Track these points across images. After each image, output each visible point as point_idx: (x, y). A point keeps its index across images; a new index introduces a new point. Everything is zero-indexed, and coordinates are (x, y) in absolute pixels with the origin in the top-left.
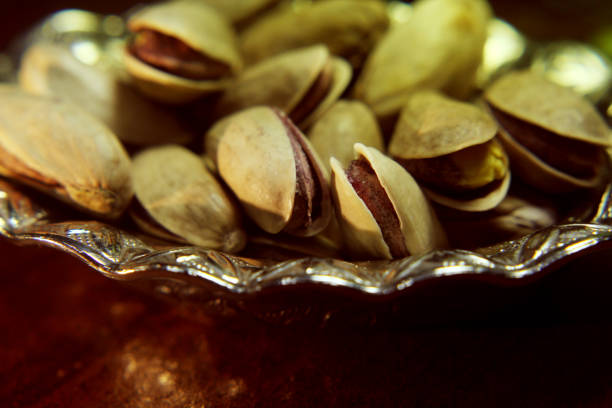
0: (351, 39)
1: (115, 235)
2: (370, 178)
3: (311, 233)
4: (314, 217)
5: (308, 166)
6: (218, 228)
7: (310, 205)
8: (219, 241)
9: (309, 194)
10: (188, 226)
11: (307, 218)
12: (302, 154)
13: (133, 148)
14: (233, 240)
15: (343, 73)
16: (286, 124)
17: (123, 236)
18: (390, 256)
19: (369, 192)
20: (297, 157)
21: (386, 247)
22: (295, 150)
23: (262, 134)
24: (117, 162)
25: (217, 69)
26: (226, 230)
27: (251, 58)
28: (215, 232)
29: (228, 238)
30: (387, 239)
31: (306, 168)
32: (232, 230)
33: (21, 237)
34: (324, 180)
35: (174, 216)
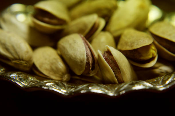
1: (26, 76)
2: (111, 57)
3: (91, 75)
4: (92, 70)
5: (90, 53)
6: (61, 73)
7: (91, 66)
8: (61, 78)
9: (91, 62)
10: (51, 73)
11: (90, 70)
12: (88, 49)
13: (34, 48)
14: (66, 77)
15: (102, 23)
16: (83, 39)
17: (29, 76)
18: (117, 83)
19: (110, 61)
20: (87, 50)
21: (116, 80)
22: (86, 48)
23: (75, 43)
24: (27, 52)
25: (62, 22)
26: (63, 74)
28: (60, 75)
29: (64, 76)
30: (116, 77)
31: (89, 53)
32: (66, 74)
34: (95, 58)
35: (46, 70)
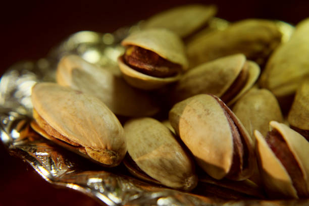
0: (258, 48)
1: (116, 181)
2: (283, 145)
3: (241, 179)
4: (244, 168)
5: (239, 135)
6: (180, 175)
7: (242, 161)
8: (182, 183)
9: (241, 154)
10: (161, 173)
11: (239, 170)
12: (235, 127)
14: (190, 182)
16: (223, 106)
17: (122, 181)
18: (297, 196)
19: (283, 154)
20: (232, 129)
21: (294, 191)
22: (230, 124)
23: (208, 114)
24: (117, 132)
25: (174, 68)
26: (186, 176)
27: (194, 61)
28: (179, 177)
29: (187, 181)
30: (295, 185)
31: (238, 136)
32: (190, 176)
33: (59, 184)
34: (250, 145)
35: (153, 166)
